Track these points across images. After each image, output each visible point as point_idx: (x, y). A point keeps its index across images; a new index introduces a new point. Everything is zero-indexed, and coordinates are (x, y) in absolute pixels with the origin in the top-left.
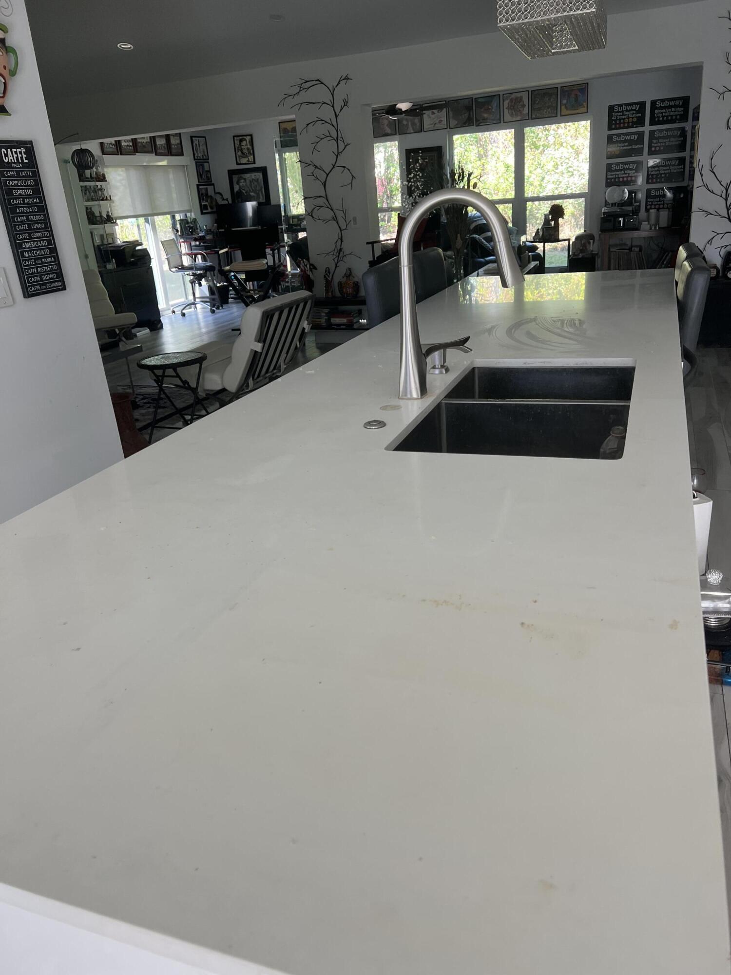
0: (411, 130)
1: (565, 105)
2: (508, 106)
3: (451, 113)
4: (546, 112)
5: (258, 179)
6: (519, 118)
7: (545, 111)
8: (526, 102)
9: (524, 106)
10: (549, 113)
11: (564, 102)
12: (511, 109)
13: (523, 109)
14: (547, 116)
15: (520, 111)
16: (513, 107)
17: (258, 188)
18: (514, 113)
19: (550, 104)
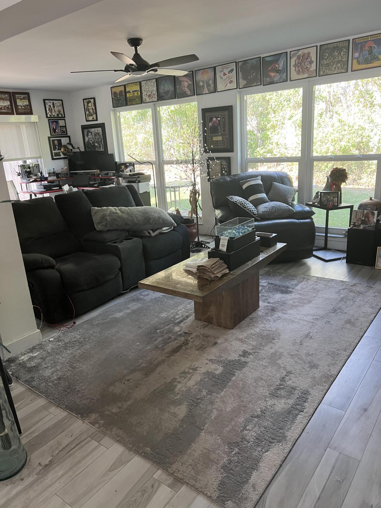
0: (206, 91)
1: (357, 58)
2: (295, 64)
3: (240, 74)
4: (335, 68)
5: (99, 133)
6: (306, 75)
7: (334, 66)
8: (314, 59)
9: (311, 62)
10: (338, 68)
11: (357, 55)
12: (298, 67)
13: (311, 66)
14: (336, 72)
15: (307, 67)
16: (301, 64)
17: (100, 140)
18: (301, 71)
19: (340, 59)
